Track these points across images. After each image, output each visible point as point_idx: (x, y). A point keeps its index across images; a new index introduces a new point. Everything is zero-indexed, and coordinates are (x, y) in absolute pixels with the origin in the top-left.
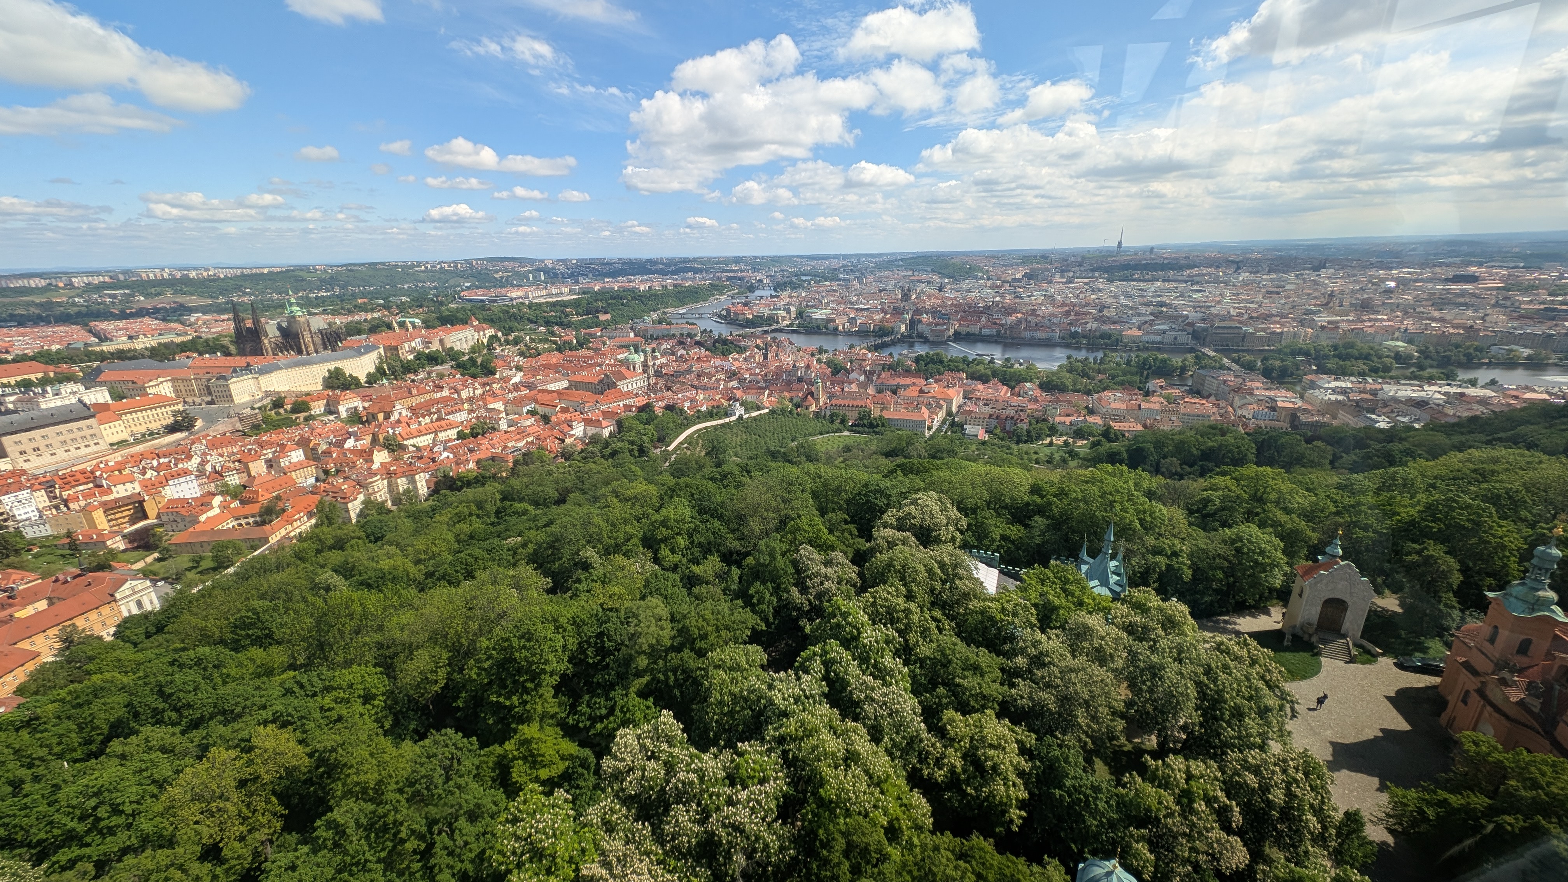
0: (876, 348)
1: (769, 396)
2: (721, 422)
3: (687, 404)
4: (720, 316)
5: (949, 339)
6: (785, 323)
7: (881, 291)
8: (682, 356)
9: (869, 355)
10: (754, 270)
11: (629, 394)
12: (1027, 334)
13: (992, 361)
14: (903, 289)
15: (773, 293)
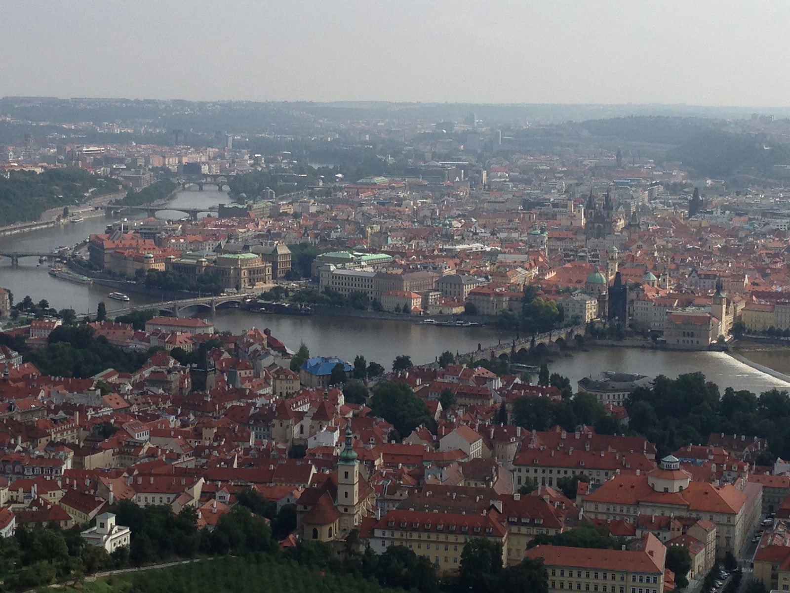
10: (177, 138)
14: (590, 205)
15: (228, 204)
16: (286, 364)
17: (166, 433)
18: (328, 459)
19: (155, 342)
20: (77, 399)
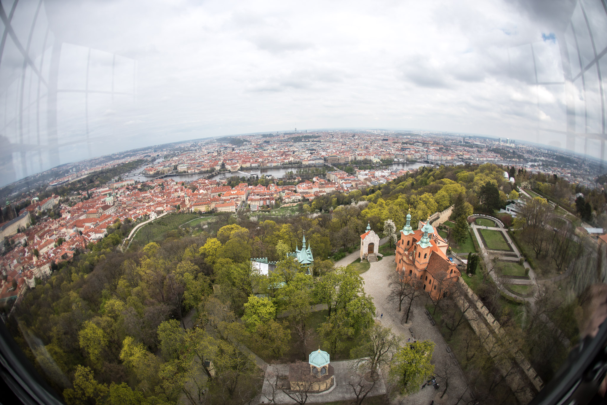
0: (209, 178)
1: (167, 206)
2: (147, 222)
3: (133, 216)
4: (143, 174)
5: (239, 170)
6: (170, 172)
7: (208, 153)
8: (128, 195)
9: (207, 181)
10: (155, 151)
11: (110, 216)
12: (269, 165)
13: (257, 177)
14: (218, 152)
15: (164, 160)
16: (175, 183)
17: (159, 198)
18: (184, 197)
19: (156, 184)
20: (146, 195)
